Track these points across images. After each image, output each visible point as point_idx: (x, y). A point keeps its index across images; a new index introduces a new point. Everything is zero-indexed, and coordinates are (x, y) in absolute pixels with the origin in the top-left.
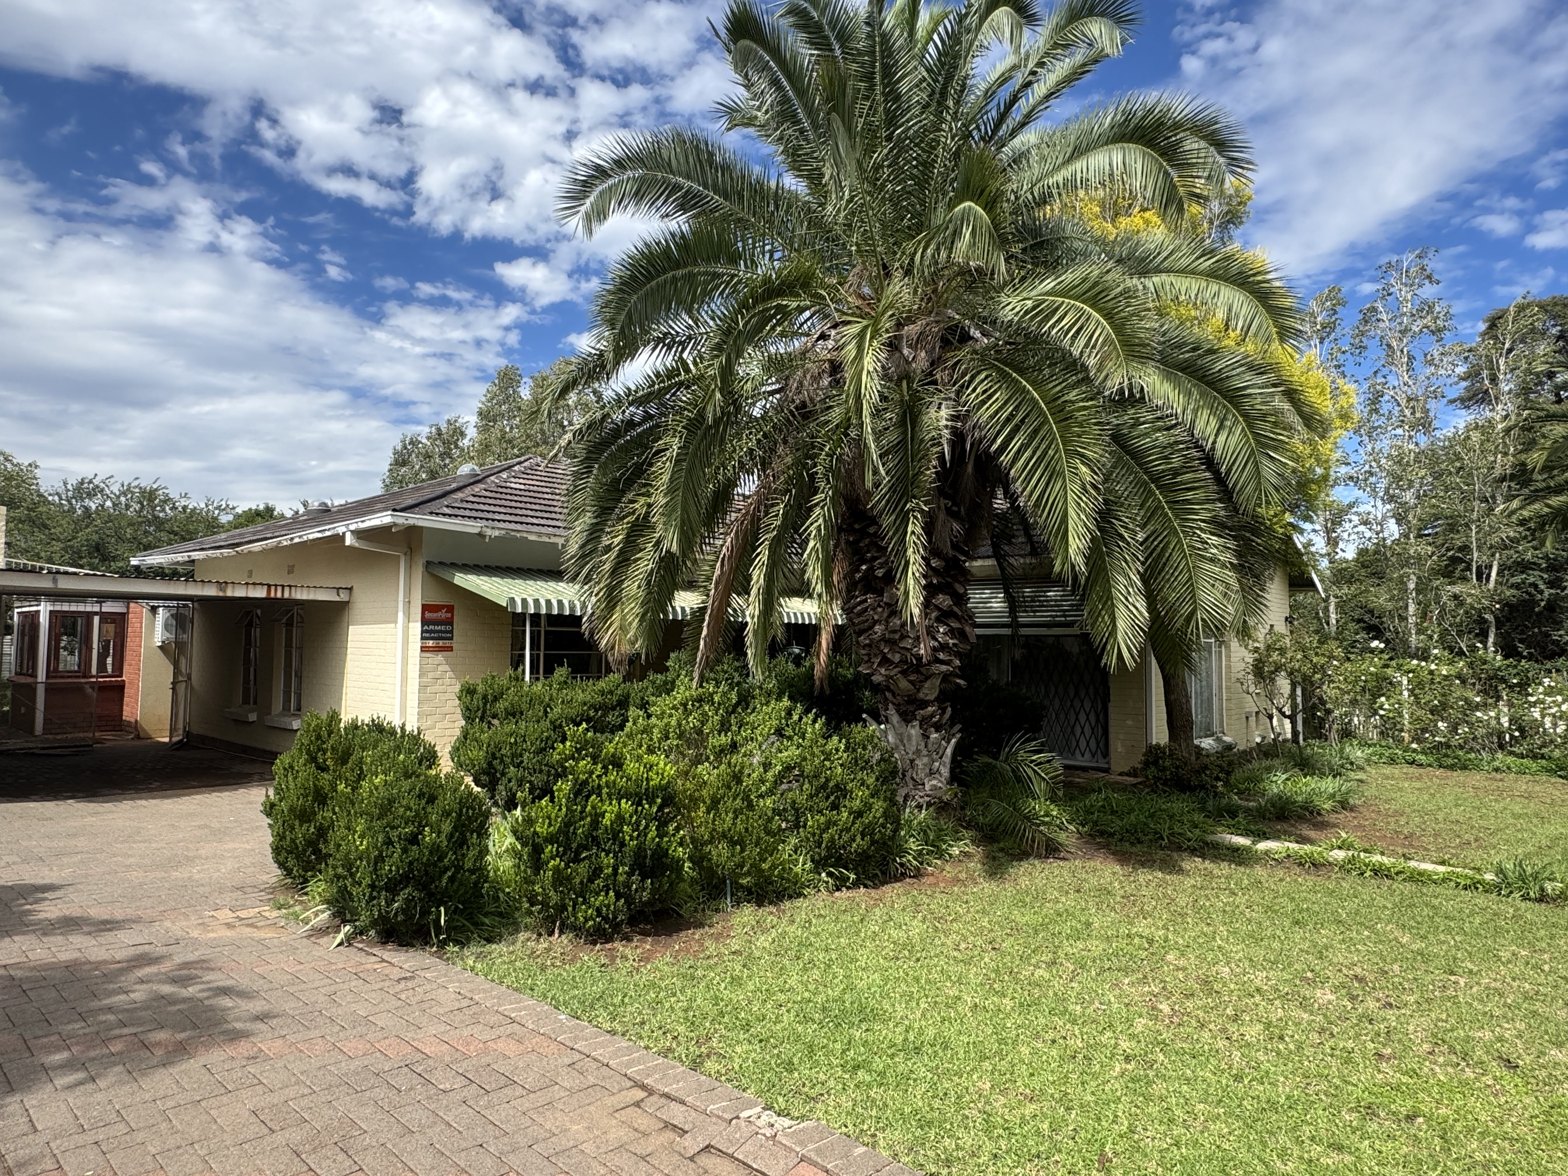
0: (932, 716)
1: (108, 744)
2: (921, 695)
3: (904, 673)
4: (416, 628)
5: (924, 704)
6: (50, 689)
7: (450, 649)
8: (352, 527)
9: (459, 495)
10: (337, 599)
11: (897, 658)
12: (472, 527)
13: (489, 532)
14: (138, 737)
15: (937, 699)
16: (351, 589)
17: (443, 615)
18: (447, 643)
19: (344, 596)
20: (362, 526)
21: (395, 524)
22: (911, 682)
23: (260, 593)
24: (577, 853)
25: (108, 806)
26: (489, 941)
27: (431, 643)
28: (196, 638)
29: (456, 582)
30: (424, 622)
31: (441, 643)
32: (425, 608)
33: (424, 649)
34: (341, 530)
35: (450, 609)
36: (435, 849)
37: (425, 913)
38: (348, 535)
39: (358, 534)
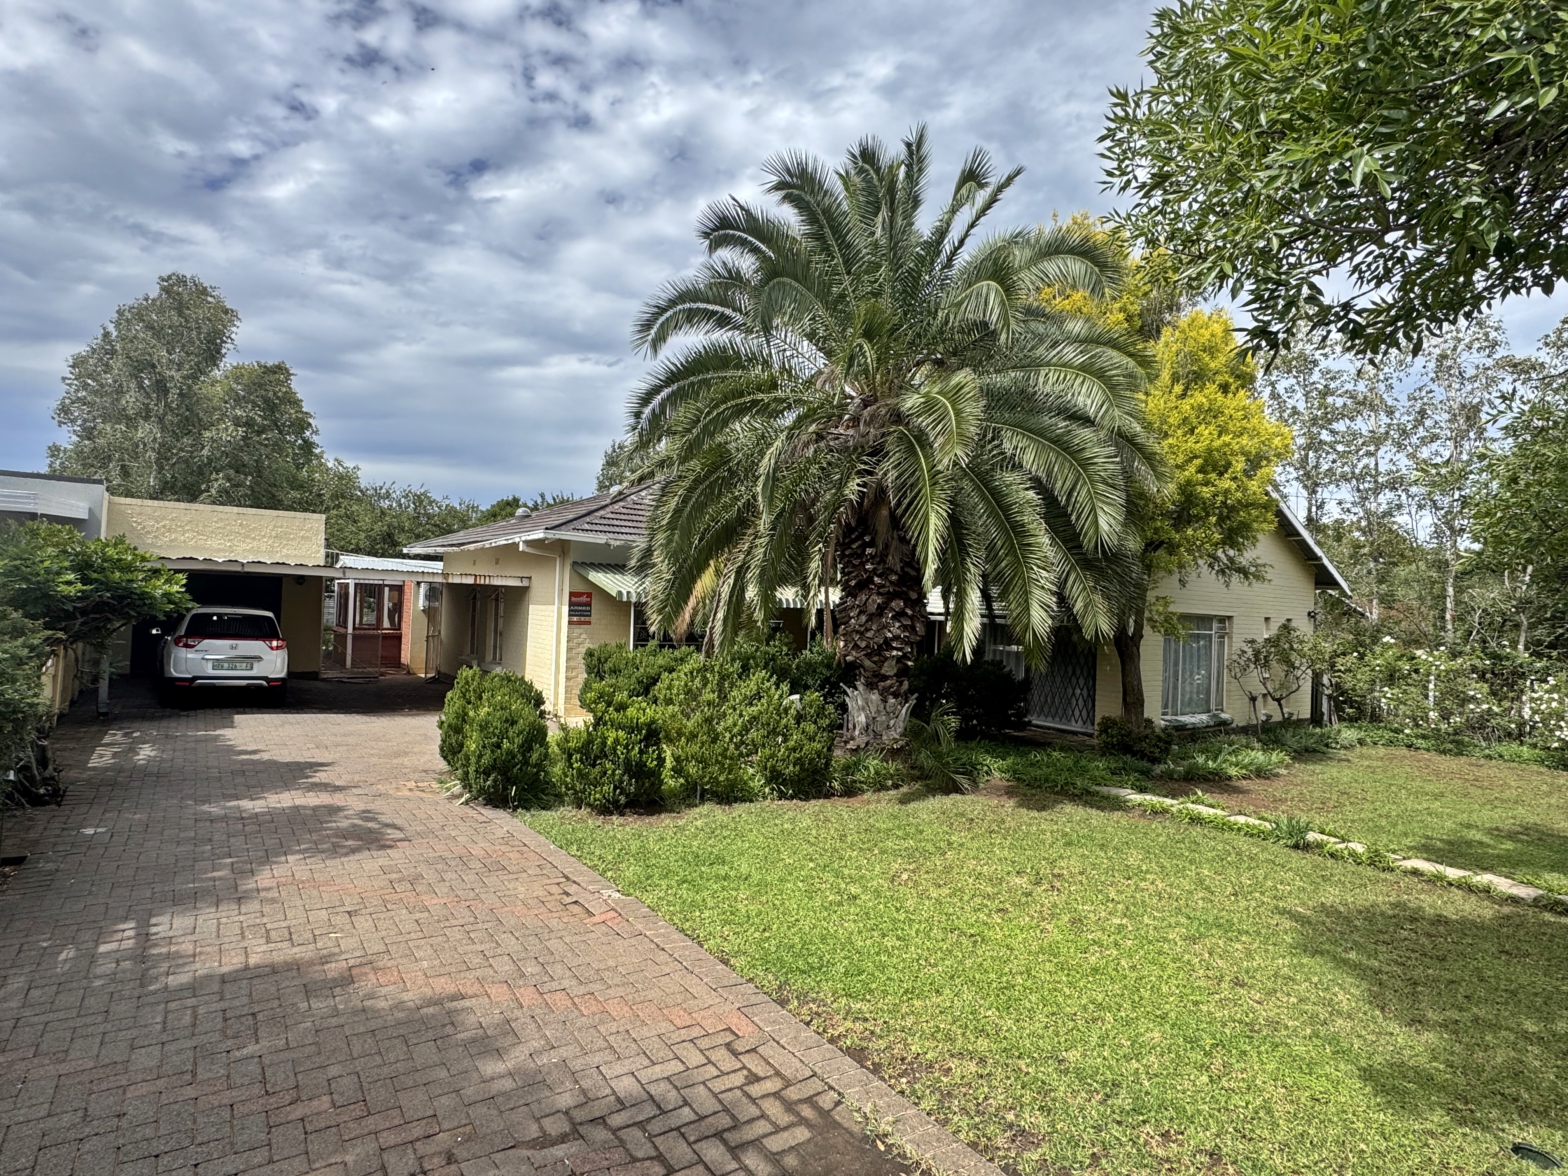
0: (891, 687)
1: (388, 677)
2: (883, 672)
3: (868, 656)
4: (565, 609)
5: (885, 678)
6: (355, 637)
7: (589, 623)
8: (523, 539)
9: (602, 512)
10: (520, 584)
11: (863, 644)
12: (601, 539)
13: (612, 542)
14: (409, 673)
15: (895, 675)
16: (530, 578)
17: (584, 599)
18: (587, 619)
19: (525, 583)
20: (529, 538)
21: (547, 539)
22: (874, 662)
23: (470, 581)
24: (595, 761)
25: (374, 719)
26: (543, 809)
27: (575, 619)
28: (444, 606)
29: (590, 578)
30: (571, 604)
31: (583, 619)
32: (572, 594)
33: (570, 623)
34: (517, 540)
35: (589, 595)
36: (510, 752)
37: (505, 789)
38: (521, 544)
39: (527, 542)
